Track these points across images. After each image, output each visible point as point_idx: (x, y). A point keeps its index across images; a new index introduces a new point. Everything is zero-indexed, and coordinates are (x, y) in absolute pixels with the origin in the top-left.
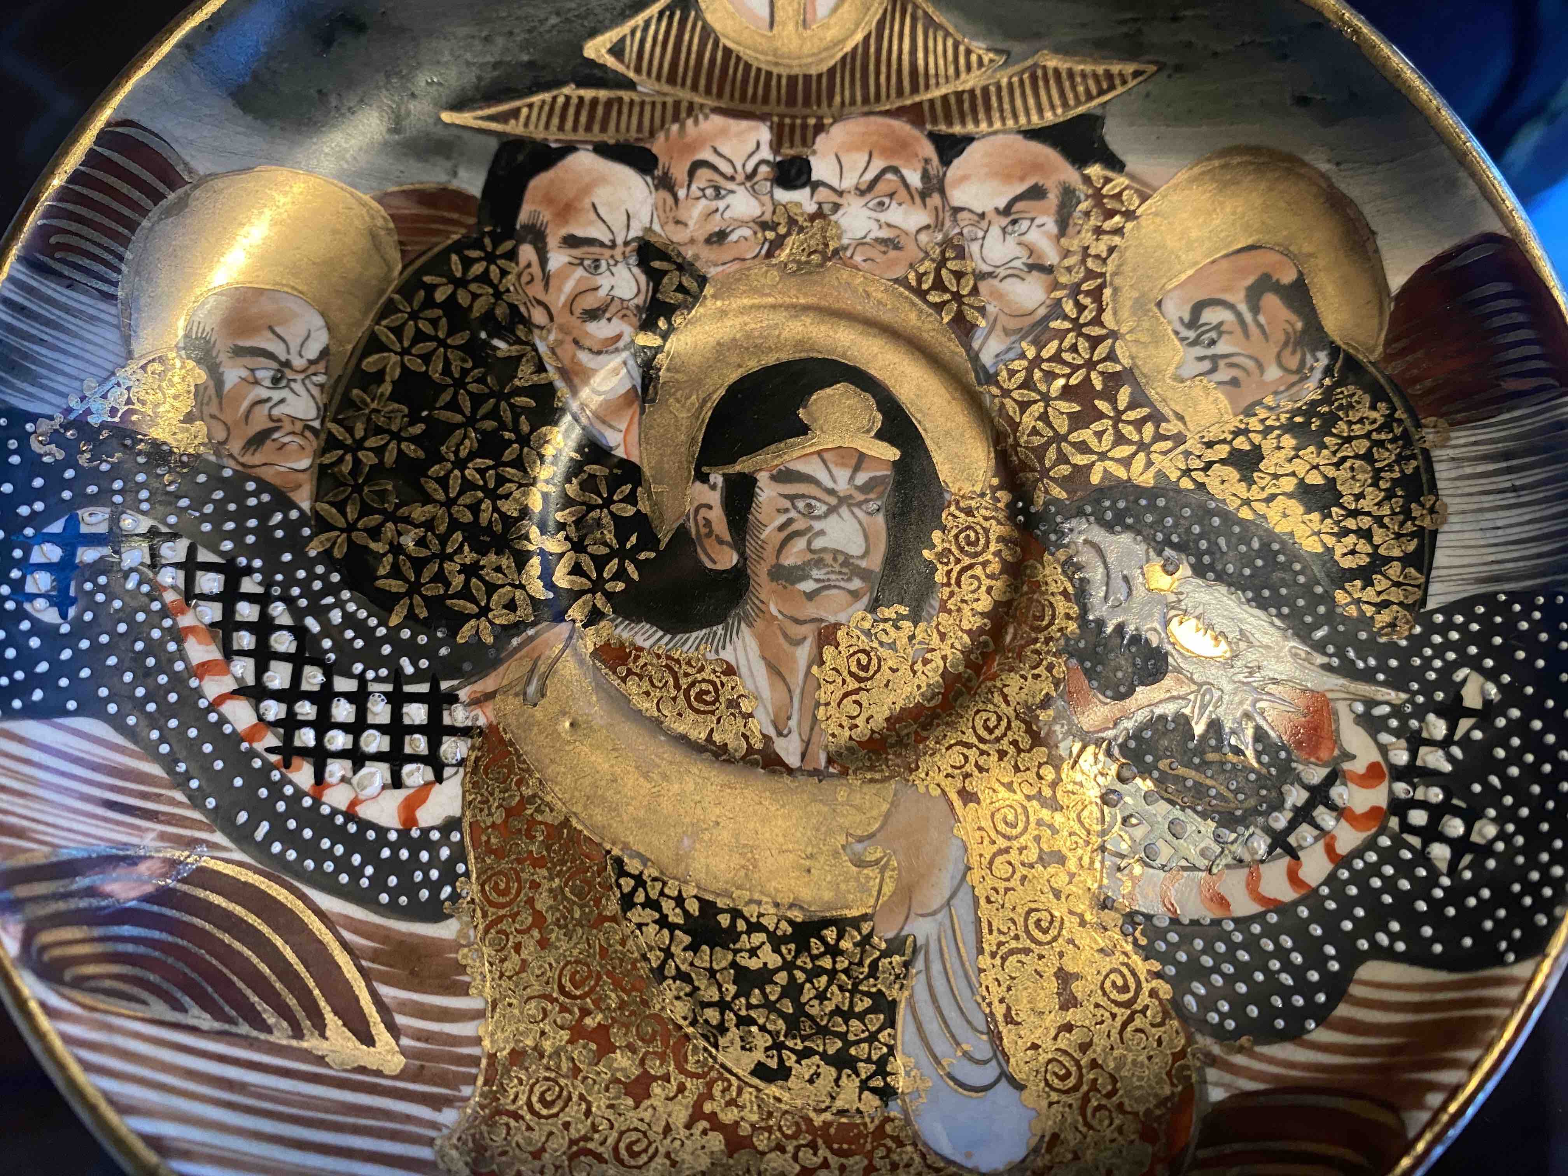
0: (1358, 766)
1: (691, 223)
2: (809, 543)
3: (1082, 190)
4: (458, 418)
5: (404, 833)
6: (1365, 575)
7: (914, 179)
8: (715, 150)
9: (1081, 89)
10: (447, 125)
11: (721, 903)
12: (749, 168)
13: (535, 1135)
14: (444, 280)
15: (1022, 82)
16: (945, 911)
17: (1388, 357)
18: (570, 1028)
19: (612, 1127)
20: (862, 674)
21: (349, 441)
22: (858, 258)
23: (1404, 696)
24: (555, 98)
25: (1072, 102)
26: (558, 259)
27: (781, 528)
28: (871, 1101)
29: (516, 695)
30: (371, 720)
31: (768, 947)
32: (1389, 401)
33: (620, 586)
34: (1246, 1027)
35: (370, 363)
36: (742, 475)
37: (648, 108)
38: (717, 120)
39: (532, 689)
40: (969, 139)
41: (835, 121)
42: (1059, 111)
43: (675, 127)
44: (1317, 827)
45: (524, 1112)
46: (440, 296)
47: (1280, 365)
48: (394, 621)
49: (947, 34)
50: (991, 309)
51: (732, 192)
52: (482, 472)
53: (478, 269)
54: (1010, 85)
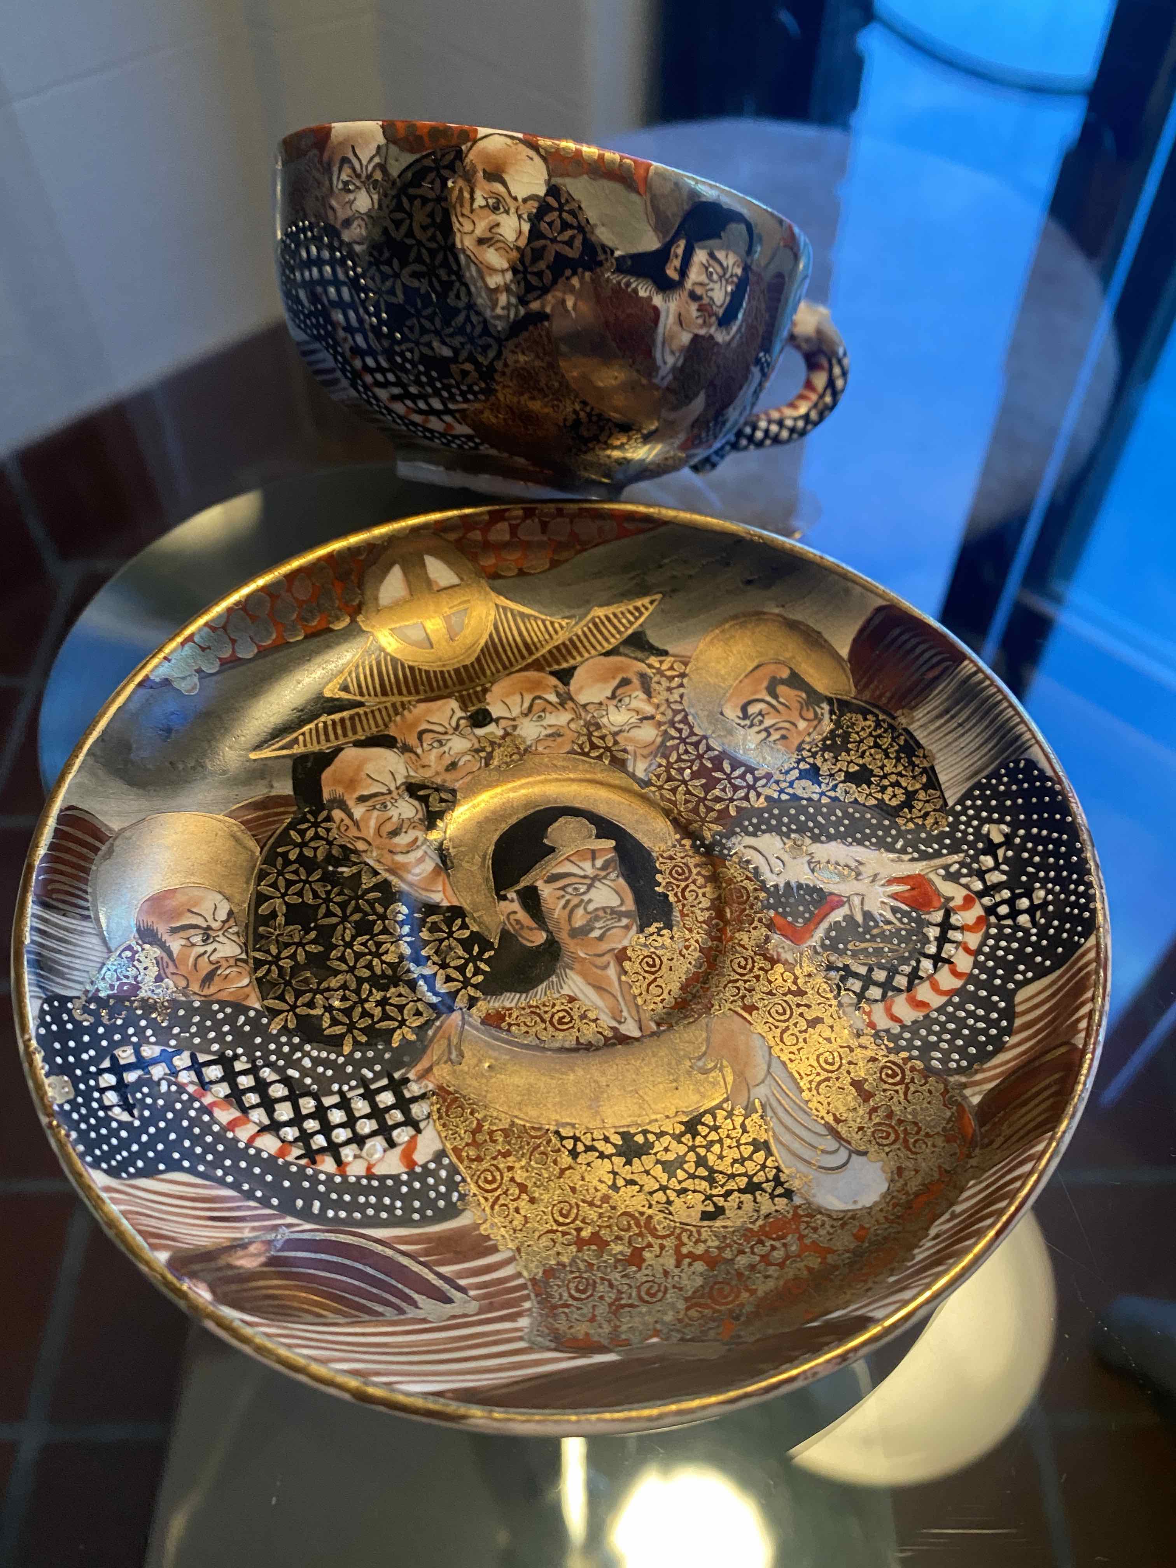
0: (958, 901)
1: (432, 764)
2: (585, 909)
3: (649, 672)
4: (334, 920)
5: (411, 1173)
6: (908, 804)
7: (553, 698)
8: (429, 722)
9: (624, 621)
10: (255, 760)
11: (632, 1130)
12: (454, 723)
13: (585, 1311)
14: (291, 847)
15: (589, 629)
16: (769, 1078)
17: (860, 692)
18: (575, 1243)
19: (630, 1287)
20: (653, 969)
21: (270, 959)
22: (540, 749)
23: (962, 855)
24: (317, 725)
25: (622, 629)
26: (358, 811)
27: (564, 907)
28: (781, 1202)
29: (446, 1062)
30: (357, 1114)
31: (674, 1143)
32: (872, 713)
33: (480, 978)
34: (972, 1059)
35: (264, 909)
36: (527, 888)
37: (377, 714)
38: (423, 706)
39: (454, 1056)
40: (574, 668)
41: (492, 684)
42: (618, 636)
43: (398, 718)
44: (953, 942)
45: (571, 1302)
46: (292, 856)
47: (804, 719)
48: (347, 1050)
49: (536, 618)
50: (629, 748)
51: (449, 740)
52: (364, 944)
53: (310, 833)
54: (584, 633)
